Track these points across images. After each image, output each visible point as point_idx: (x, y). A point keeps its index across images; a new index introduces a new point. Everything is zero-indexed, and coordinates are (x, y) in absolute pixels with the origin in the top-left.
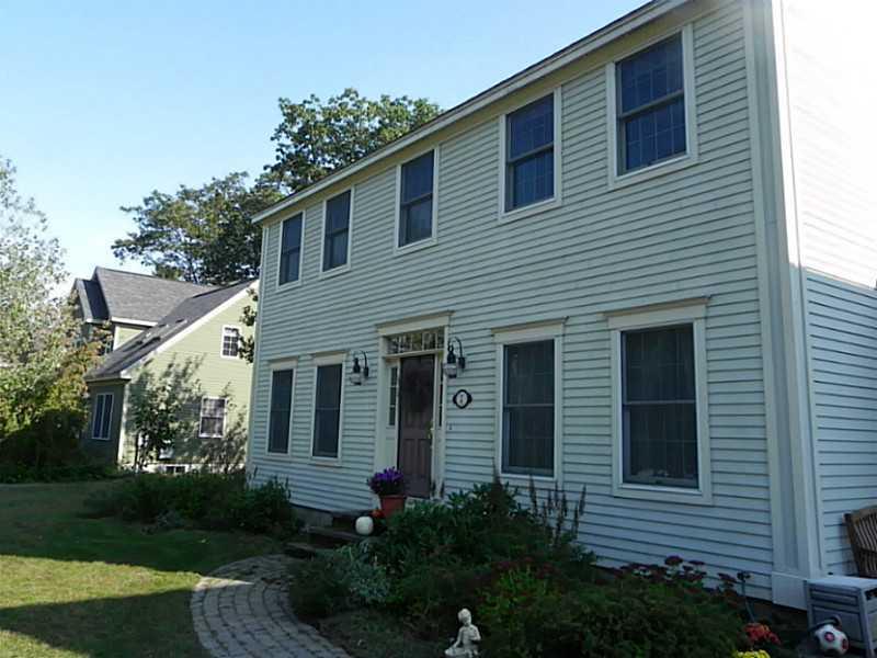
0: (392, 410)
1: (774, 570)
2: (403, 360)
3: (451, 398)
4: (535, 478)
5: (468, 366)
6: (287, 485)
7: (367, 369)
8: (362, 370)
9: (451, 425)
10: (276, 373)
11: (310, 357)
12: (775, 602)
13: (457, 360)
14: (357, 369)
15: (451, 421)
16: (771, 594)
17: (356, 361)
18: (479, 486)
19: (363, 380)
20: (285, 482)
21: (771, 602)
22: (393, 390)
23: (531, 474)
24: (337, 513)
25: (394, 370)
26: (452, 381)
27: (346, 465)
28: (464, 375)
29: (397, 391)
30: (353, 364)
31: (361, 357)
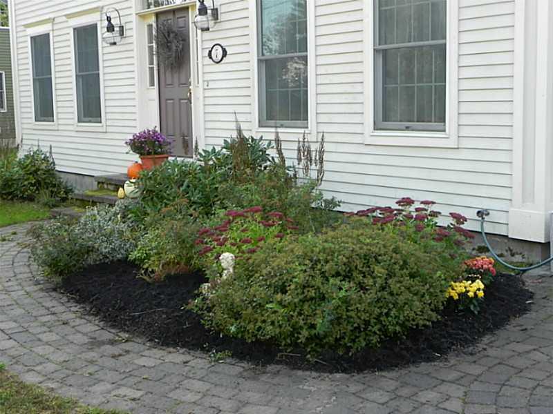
0: (151, 69)
1: (512, 206)
2: (157, 15)
3: (207, 54)
4: (279, 130)
5: (222, 17)
6: (51, 153)
7: (122, 28)
8: (117, 29)
9: (208, 81)
10: (34, 39)
11: (64, 19)
12: (510, 236)
13: (209, 12)
14: (110, 28)
15: (208, 77)
16: (508, 229)
17: (109, 19)
18: (229, 140)
19: (117, 39)
20: (48, 149)
21: (507, 236)
22: (151, 48)
23: (276, 127)
24: (101, 177)
25: (150, 26)
26: (207, 35)
27: (110, 129)
28: (218, 27)
29: (154, 50)
30: (106, 23)
31: (113, 15)
